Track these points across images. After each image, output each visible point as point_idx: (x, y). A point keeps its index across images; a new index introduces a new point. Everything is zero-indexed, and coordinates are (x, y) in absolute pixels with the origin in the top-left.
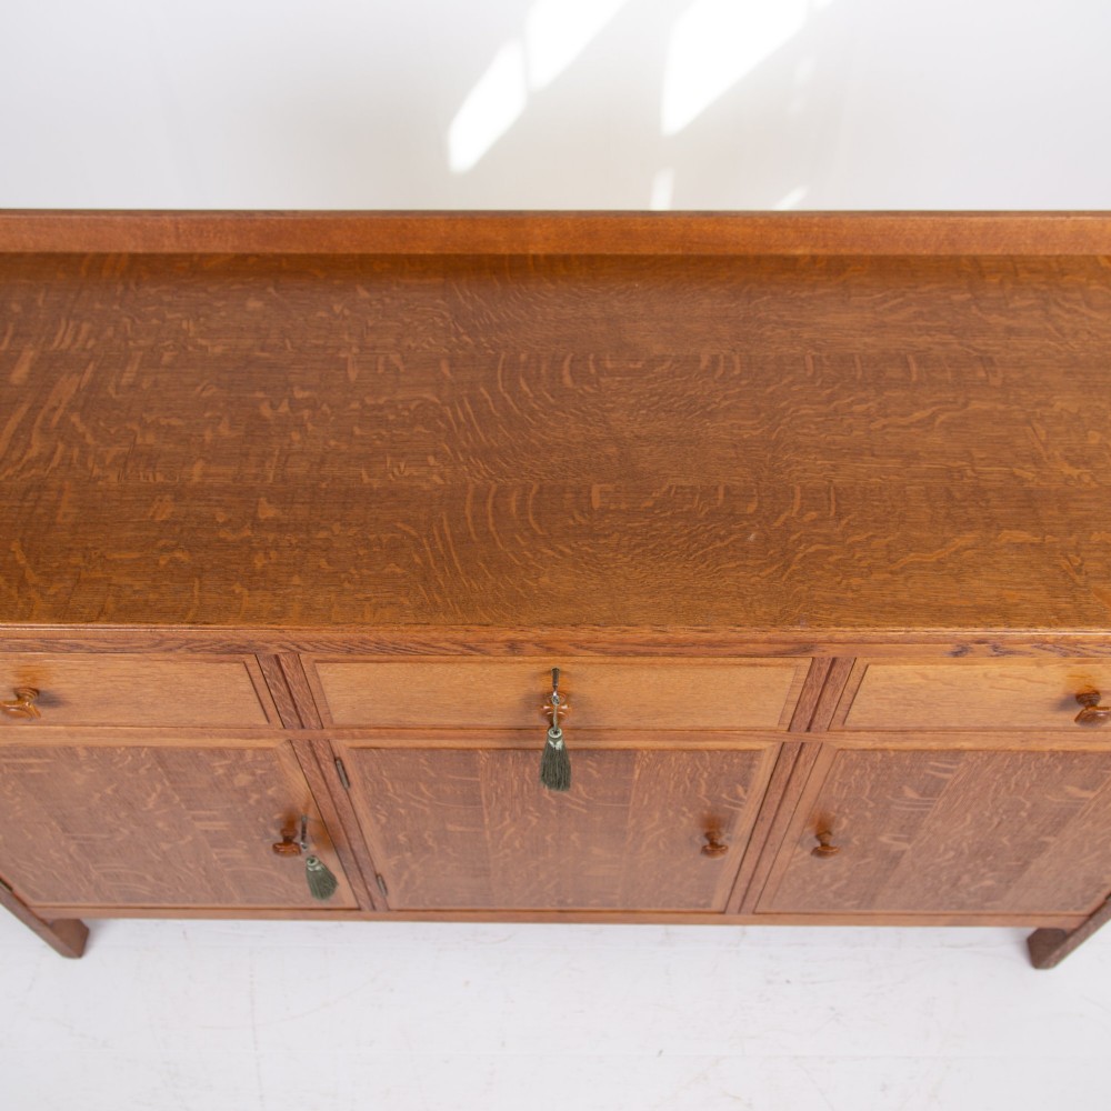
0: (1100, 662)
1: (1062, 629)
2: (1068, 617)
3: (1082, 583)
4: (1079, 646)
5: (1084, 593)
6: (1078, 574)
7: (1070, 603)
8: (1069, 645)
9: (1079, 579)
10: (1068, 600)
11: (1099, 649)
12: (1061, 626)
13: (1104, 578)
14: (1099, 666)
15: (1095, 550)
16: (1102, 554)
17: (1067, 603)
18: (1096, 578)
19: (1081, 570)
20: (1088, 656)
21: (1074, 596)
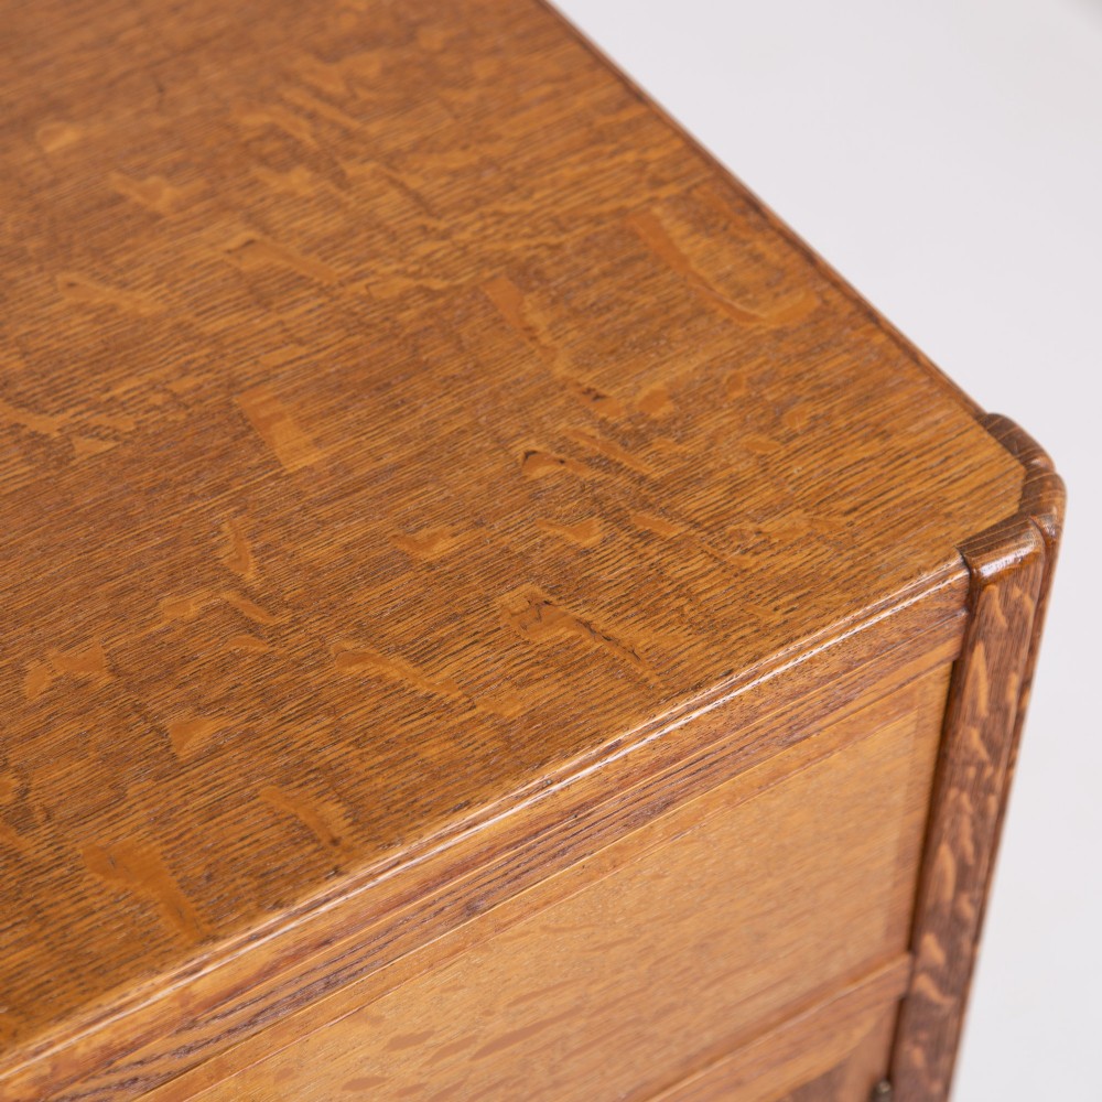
0: (221, 1071)
1: (38, 1041)
2: (41, 989)
3: (46, 856)
4: (121, 1063)
5: (61, 883)
6: (22, 830)
7: (30, 940)
8: (86, 1075)
9: (32, 846)
10: (22, 932)
11: (188, 1038)
12: (33, 1031)
13: (107, 806)
14: (228, 1083)
15: (48, 726)
16: (74, 727)
17: (21, 943)
18: (80, 818)
19: (28, 812)
20: (171, 1076)
21: (37, 910)
